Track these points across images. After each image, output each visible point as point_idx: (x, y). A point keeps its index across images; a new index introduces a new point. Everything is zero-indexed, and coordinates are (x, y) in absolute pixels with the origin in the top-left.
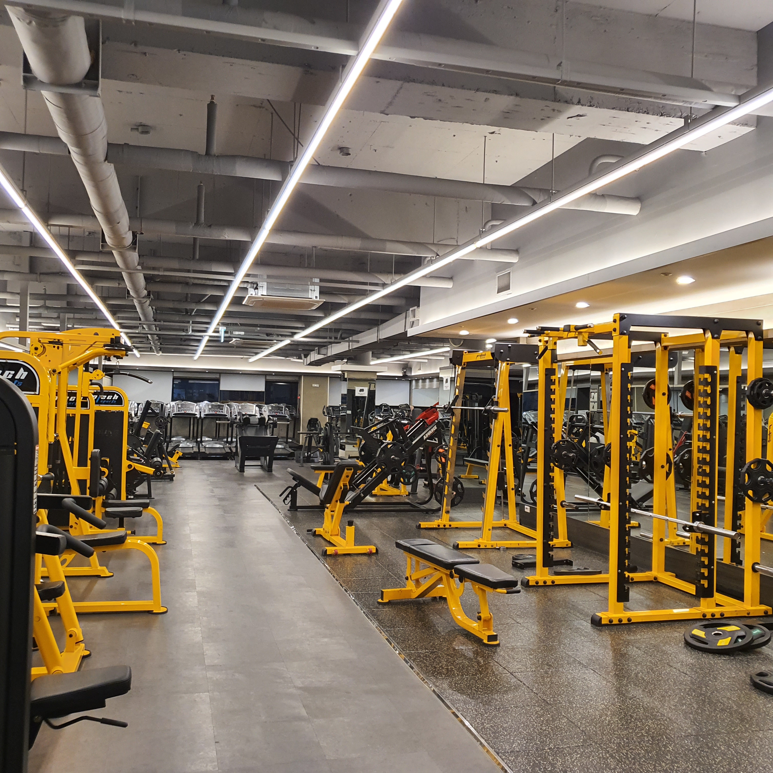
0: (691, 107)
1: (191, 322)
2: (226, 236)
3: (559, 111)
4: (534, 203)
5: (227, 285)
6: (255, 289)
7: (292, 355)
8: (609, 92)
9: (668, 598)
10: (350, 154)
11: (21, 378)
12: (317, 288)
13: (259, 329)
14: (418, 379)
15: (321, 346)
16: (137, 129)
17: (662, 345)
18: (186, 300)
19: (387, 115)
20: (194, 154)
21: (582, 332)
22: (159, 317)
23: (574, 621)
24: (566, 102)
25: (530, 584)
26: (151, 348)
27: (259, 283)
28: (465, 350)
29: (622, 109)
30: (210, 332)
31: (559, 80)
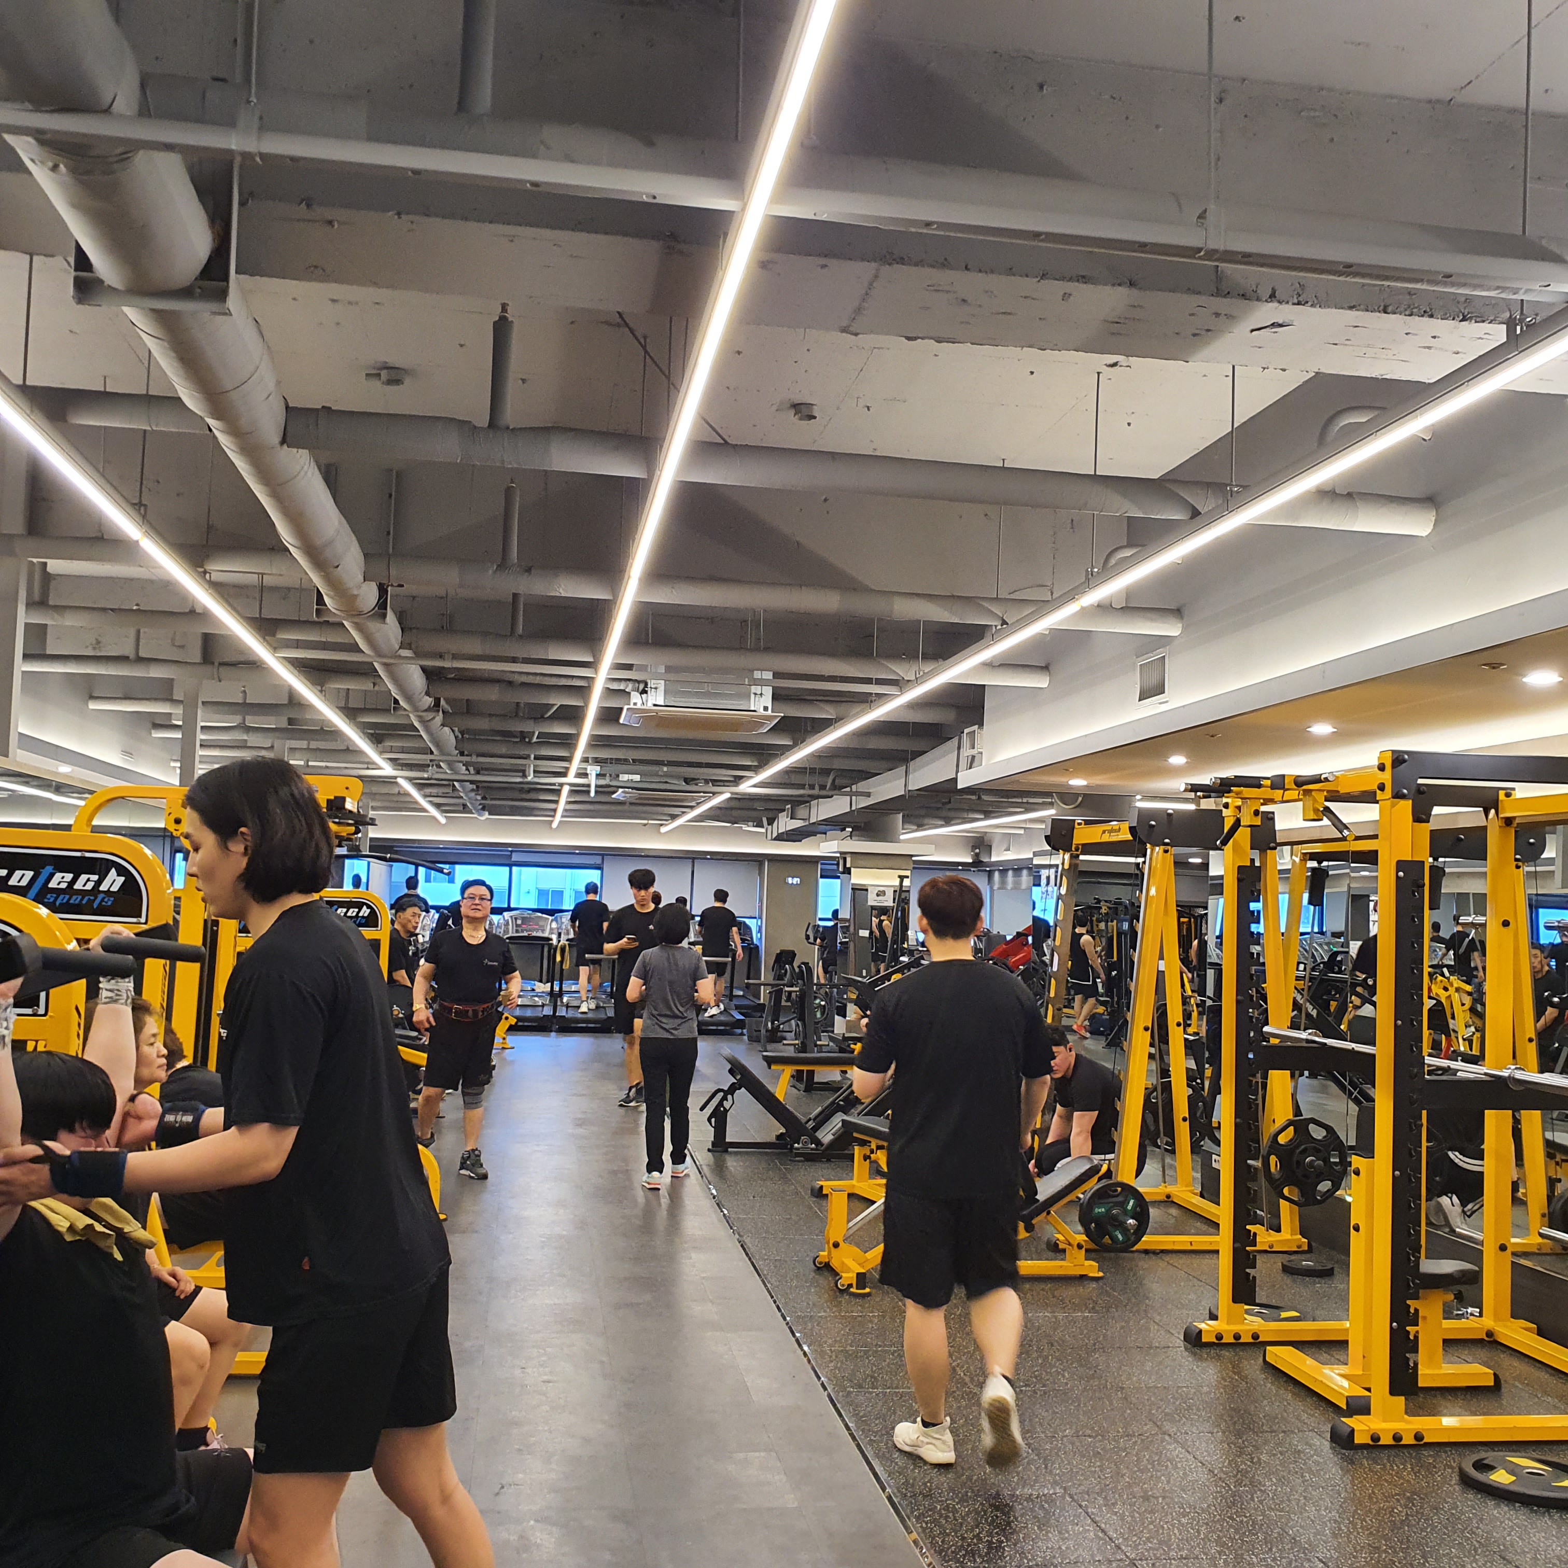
0: (1522, 300)
1: (532, 756)
2: (561, 591)
3: (1229, 317)
4: (1195, 513)
5: (586, 685)
6: (641, 693)
7: (745, 820)
8: (1322, 272)
9: (1517, 1383)
10: (815, 418)
11: (111, 889)
12: (768, 691)
13: (665, 769)
14: (1004, 868)
15: (797, 803)
16: (379, 375)
17: (1501, 816)
18: (517, 715)
19: (856, 334)
20: (465, 427)
21: (1311, 791)
22: (467, 748)
23: (1293, 1432)
24: (1244, 296)
25: (1205, 1339)
26: (465, 806)
27: (649, 681)
28: (1079, 819)
29: (1370, 308)
30: (571, 778)
31: (1200, 250)
